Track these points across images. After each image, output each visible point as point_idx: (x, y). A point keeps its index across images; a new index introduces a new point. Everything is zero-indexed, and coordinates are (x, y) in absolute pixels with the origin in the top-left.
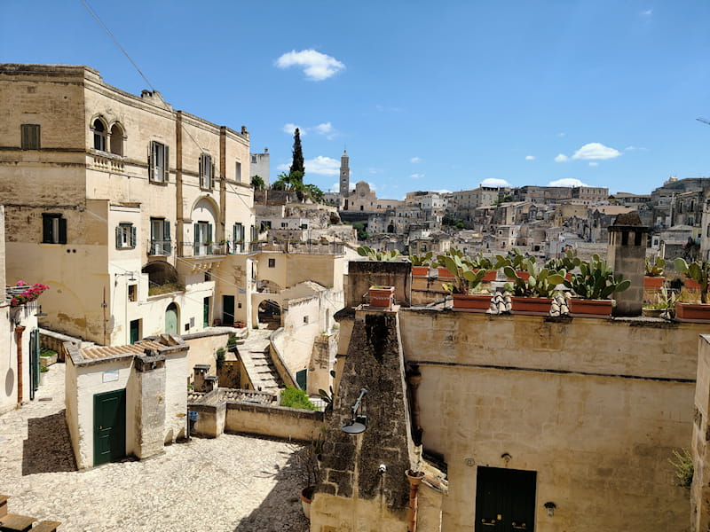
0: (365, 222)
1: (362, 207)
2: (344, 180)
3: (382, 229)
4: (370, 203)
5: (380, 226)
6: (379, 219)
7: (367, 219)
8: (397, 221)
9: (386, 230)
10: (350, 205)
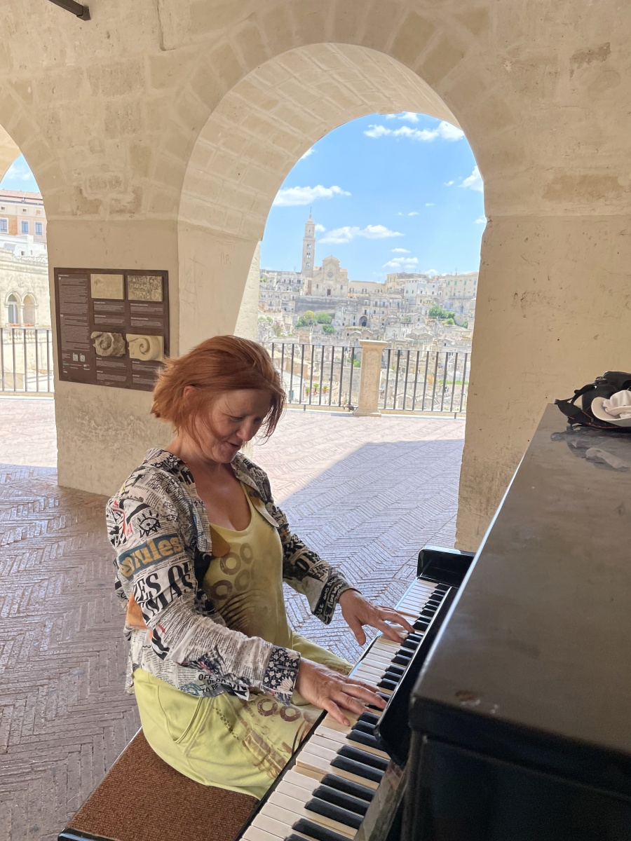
0: (332, 311)
1: (329, 292)
2: (308, 255)
3: (352, 322)
4: (338, 286)
5: (349, 317)
6: (350, 308)
7: (333, 308)
8: (372, 312)
9: (357, 321)
10: (314, 289)
